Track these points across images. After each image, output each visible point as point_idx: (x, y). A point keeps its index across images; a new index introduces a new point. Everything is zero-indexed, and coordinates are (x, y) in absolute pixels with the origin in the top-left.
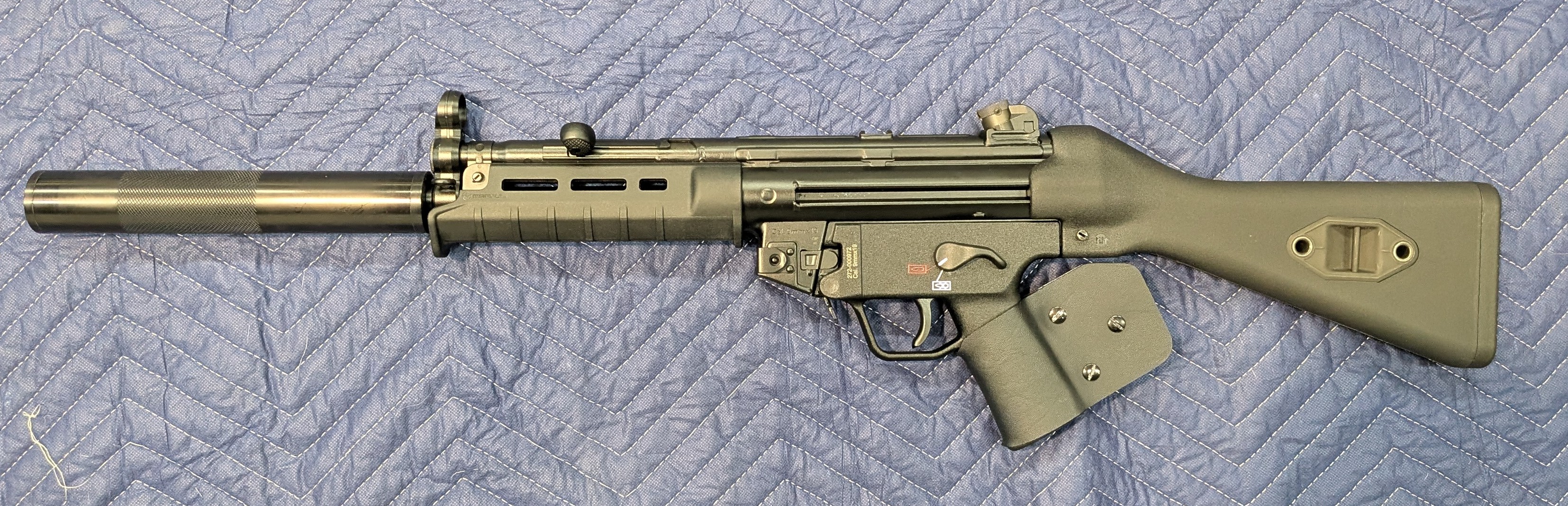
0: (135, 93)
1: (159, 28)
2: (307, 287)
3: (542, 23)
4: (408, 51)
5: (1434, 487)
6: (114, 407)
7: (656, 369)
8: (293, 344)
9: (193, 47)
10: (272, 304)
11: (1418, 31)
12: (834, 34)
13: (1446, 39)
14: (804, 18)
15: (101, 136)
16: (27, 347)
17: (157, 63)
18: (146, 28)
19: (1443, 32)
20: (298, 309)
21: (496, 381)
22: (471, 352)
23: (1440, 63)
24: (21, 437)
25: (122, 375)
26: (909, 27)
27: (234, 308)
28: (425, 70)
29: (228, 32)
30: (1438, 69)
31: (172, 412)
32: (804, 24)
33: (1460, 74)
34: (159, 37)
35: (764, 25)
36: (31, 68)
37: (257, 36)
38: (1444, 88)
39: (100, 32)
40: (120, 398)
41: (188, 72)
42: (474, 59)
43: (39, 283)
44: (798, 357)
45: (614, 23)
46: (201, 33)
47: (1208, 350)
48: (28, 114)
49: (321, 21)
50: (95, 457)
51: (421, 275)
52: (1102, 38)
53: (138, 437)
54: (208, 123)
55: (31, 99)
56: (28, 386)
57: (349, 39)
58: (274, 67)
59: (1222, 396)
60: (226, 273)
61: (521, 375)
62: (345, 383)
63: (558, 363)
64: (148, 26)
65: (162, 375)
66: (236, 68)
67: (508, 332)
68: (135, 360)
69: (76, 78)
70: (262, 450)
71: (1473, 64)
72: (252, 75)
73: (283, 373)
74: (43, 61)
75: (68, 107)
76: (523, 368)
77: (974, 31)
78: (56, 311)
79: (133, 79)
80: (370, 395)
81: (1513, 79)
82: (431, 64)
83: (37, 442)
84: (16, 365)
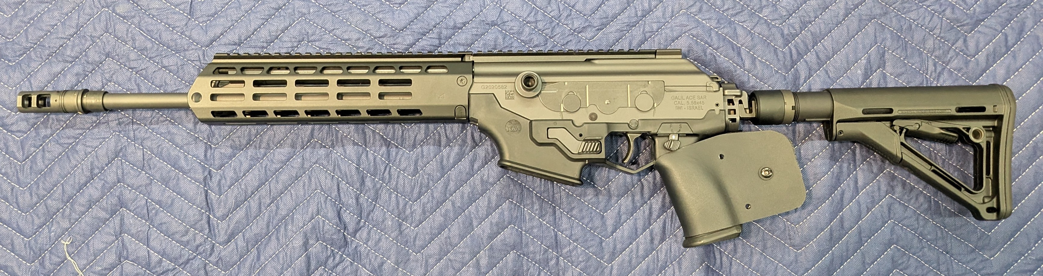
0: (134, 49)
1: (149, 9)
2: (235, 170)
3: (380, 12)
4: (298, 27)
6: (117, 239)
7: (441, 229)
8: (225, 204)
9: (169, 21)
10: (213, 179)
11: (924, 33)
12: (558, 24)
13: (942, 38)
14: (539, 13)
15: (113, 74)
16: (65, 200)
17: (148, 31)
18: (142, 9)
19: (940, 34)
20: (228, 183)
21: (346, 231)
22: (331, 214)
23: (937, 53)
24: (60, 255)
25: (122, 220)
26: (604, 20)
27: (190, 181)
28: (308, 39)
29: (191, 13)
30: (935, 57)
31: (152, 243)
32: (540, 17)
33: (949, 61)
34: (149, 15)
35: (515, 17)
36: (72, 31)
37: (208, 16)
38: (939, 69)
39: (114, 11)
40: (120, 234)
41: (166, 37)
42: (338, 32)
43: (74, 162)
44: (528, 225)
45: (423, 12)
46: (174, 13)
47: (785, 229)
48: (70, 59)
49: (247, 7)
50: (105, 269)
51: (303, 164)
52: (726, 30)
53: (131, 257)
54: (178, 68)
55: (72, 51)
56: (66, 224)
57: (264, 19)
58: (218, 35)
59: (792, 258)
60: (186, 160)
61: (360, 229)
62: (256, 228)
63: (383, 221)
64: (143, 8)
65: (146, 221)
66: (195, 35)
67: (354, 201)
68: (130, 211)
69: (99, 38)
70: (205, 269)
71: (957, 54)
72: (205, 39)
73: (219, 221)
74: (79, 27)
75: (93, 56)
76: (362, 224)
77: (645, 24)
78: (83, 180)
79: (134, 40)
80: (270, 237)
81: (983, 64)
82: (312, 35)
83: (69, 258)
84: (58, 211)
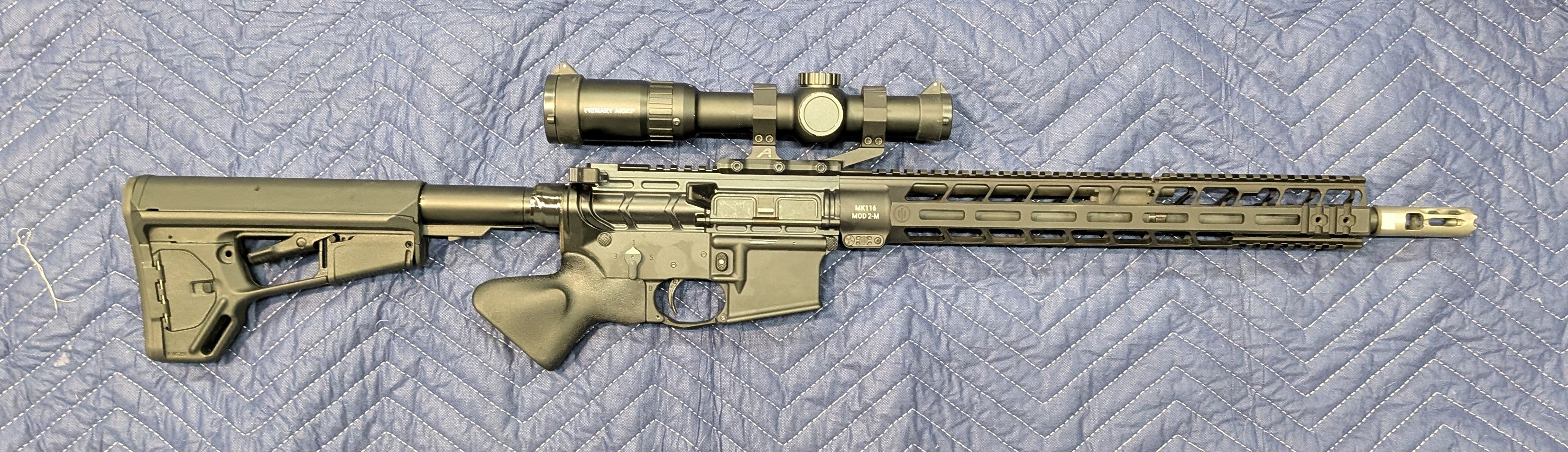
5: (1206, 403)
6: (104, 242)
10: (242, 167)
11: (1224, 24)
13: (1247, 32)
15: (115, 18)
16: (33, 184)
19: (1245, 26)
23: (1240, 51)
24: (22, 258)
25: (112, 215)
27: (210, 168)
30: (1238, 56)
40: (110, 233)
50: (85, 281)
53: (122, 266)
60: (206, 139)
71: (1268, 55)
81: (1301, 69)
83: (36, 263)
